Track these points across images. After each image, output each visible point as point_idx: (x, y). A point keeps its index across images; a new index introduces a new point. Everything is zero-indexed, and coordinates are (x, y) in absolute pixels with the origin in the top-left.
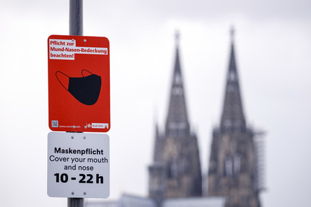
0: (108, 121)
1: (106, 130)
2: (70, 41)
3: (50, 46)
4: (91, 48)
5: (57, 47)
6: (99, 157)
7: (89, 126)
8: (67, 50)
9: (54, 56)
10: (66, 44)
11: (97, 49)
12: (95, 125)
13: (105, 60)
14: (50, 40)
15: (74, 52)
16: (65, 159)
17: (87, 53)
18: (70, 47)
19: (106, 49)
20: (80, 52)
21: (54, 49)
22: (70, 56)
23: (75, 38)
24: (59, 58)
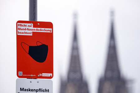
0: (52, 72)
1: (51, 77)
2: (30, 24)
3: (18, 27)
4: (42, 29)
5: (22, 28)
7: (41, 75)
8: (28, 29)
9: (20, 33)
10: (27, 26)
11: (46, 29)
12: (44, 75)
13: (50, 36)
14: (18, 24)
15: (32, 31)
17: (40, 31)
18: (30, 28)
19: (51, 29)
20: (36, 31)
21: (20, 29)
22: (30, 33)
23: (32, 22)
24: (23, 34)
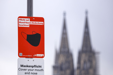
0: (43, 53)
1: (43, 57)
2: (27, 19)
3: (19, 21)
4: (36, 22)
5: (22, 21)
6: (40, 69)
7: (35, 55)
8: (26, 23)
9: (21, 25)
10: (26, 20)
11: (39, 22)
12: (38, 55)
13: (42, 27)
14: (19, 18)
15: (29, 24)
16: (25, 70)
17: (35, 24)
19: (43, 22)
20: (32, 24)
21: (20, 22)
22: (27, 25)
23: (29, 18)
24: (23, 26)
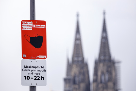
0: (46, 55)
1: (45, 58)
2: (30, 22)
3: (22, 24)
4: (39, 25)
5: (25, 25)
6: (42, 69)
7: (38, 57)
8: (29, 26)
9: (24, 28)
11: (41, 25)
12: (40, 56)
13: (44, 30)
14: (22, 22)
15: (32, 27)
16: (28, 70)
17: (37, 27)
18: (30, 25)
19: (45, 25)
20: (34, 27)
21: (24, 26)
22: (30, 28)
23: (32, 21)
24: (26, 29)
